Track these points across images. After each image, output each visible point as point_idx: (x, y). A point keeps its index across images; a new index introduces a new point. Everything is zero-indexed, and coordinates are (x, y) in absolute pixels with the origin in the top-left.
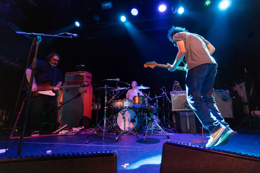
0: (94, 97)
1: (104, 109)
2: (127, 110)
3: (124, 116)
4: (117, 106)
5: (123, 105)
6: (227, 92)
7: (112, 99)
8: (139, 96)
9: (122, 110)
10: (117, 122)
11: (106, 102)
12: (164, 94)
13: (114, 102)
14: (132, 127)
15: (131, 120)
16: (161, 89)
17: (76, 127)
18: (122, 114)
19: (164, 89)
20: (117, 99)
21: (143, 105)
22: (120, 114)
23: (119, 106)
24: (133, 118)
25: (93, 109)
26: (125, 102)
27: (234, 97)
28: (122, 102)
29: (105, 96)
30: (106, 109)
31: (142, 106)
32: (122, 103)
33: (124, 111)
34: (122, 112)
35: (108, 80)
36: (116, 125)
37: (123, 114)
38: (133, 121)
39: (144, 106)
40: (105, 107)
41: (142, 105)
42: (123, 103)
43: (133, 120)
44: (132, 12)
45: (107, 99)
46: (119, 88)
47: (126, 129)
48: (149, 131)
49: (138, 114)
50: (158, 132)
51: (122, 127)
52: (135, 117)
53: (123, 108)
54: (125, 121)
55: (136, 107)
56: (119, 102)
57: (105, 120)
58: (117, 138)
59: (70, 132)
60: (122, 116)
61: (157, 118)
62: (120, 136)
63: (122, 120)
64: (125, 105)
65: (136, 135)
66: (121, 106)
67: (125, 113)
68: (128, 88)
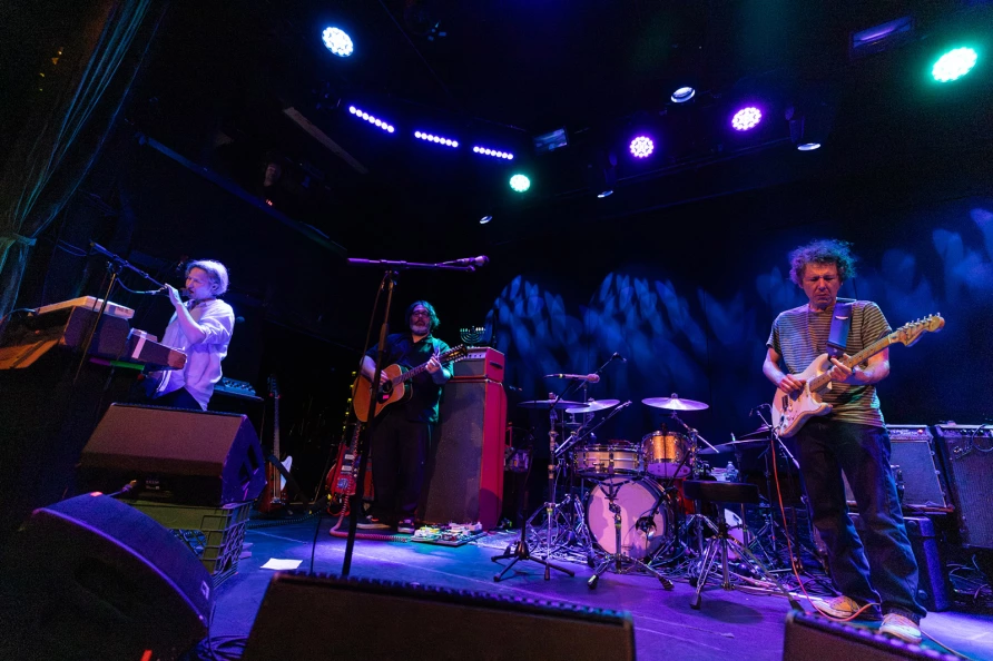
0: (510, 428)
1: (547, 472)
2: (626, 482)
3: (615, 502)
4: (591, 466)
5: (612, 464)
7: (571, 440)
8: (664, 434)
9: (604, 479)
10: (587, 522)
11: (553, 449)
13: (580, 451)
14: (644, 547)
15: (641, 519)
16: (754, 412)
17: (460, 522)
20: (585, 443)
21: (685, 467)
22: (598, 493)
23: (598, 467)
24: (647, 515)
26: (617, 456)
28: (608, 454)
29: (550, 430)
30: (555, 472)
31: (680, 474)
32: (606, 456)
33: (615, 485)
34: (607, 489)
35: (561, 375)
36: (585, 531)
37: (611, 497)
38: (645, 523)
39: (685, 471)
40: (551, 467)
41: (680, 467)
42: (612, 456)
43: (645, 518)
44: (633, 147)
45: (556, 441)
46: (595, 403)
47: (623, 551)
48: (712, 570)
49: (664, 502)
50: (751, 579)
51: (607, 542)
52: (654, 511)
53: (611, 476)
54: (618, 522)
55: (656, 473)
56: (598, 453)
57: (550, 510)
58: (594, 577)
59: (444, 536)
60: (606, 503)
61: (741, 522)
62: (601, 574)
63: (609, 516)
64: (617, 466)
65: (662, 580)
66: (605, 467)
67: (617, 491)
68: (626, 404)
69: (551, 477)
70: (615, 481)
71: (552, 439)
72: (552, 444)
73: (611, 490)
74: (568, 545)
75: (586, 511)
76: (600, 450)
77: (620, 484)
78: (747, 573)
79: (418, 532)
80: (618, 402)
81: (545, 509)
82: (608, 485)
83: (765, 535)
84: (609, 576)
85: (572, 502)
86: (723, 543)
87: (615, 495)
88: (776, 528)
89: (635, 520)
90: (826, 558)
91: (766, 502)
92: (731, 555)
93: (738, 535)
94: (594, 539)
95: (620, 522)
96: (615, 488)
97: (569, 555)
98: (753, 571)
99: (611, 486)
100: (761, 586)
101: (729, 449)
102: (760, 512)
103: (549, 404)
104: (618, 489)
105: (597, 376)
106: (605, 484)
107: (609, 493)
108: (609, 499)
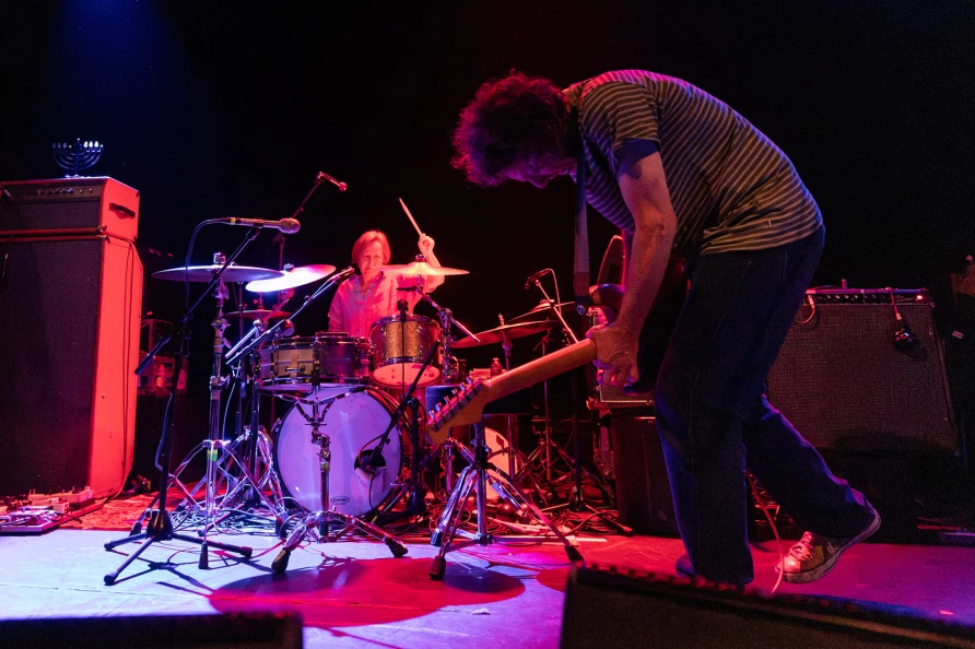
0: (150, 322)
2: (342, 396)
3: (321, 430)
5: (317, 368)
6: (914, 301)
7: (254, 335)
8: (403, 319)
10: (277, 468)
12: (549, 313)
14: (365, 498)
15: (363, 454)
16: (533, 284)
17: (48, 489)
18: (308, 418)
19: (547, 281)
22: (294, 416)
23: (292, 375)
24: (372, 447)
25: (143, 393)
27: (957, 335)
28: (311, 351)
29: (215, 316)
31: (424, 379)
32: (308, 355)
33: (322, 403)
34: (308, 409)
35: (233, 221)
36: (275, 485)
37: (315, 422)
38: (370, 461)
40: (215, 380)
42: (316, 355)
43: (369, 452)
46: (295, 273)
47: (332, 506)
50: (517, 525)
51: (307, 494)
52: (385, 439)
54: (325, 460)
55: (389, 380)
56: (296, 352)
57: (213, 453)
59: (14, 518)
60: (307, 432)
61: (506, 444)
65: (389, 543)
66: (306, 373)
67: (325, 411)
68: (344, 272)
69: (215, 396)
70: (323, 396)
71: (220, 334)
72: (219, 343)
73: (315, 410)
74: (245, 508)
75: (274, 451)
76: (299, 347)
77: (329, 403)
78: (512, 516)
80: (333, 269)
81: (205, 451)
82: (312, 403)
83: (537, 462)
85: (254, 437)
86: (481, 477)
87: (320, 420)
88: (552, 449)
89: (354, 456)
90: (612, 483)
91: (541, 414)
92: (492, 494)
93: (502, 462)
94: (286, 491)
95: (328, 459)
96: (321, 408)
98: (520, 513)
99: (316, 405)
100: (528, 533)
101: (495, 339)
102: (534, 428)
103: (214, 271)
104: (328, 407)
105: (295, 221)
106: (305, 402)
107: (311, 416)
108: (312, 425)
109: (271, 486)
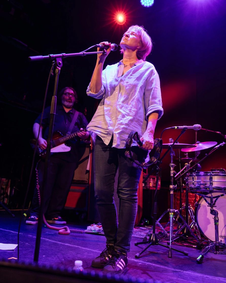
1: (170, 190)
2: (222, 195)
3: (214, 208)
4: (197, 185)
5: (211, 184)
7: (185, 169)
9: (207, 193)
10: (196, 221)
11: (172, 175)
13: (190, 176)
18: (208, 203)
20: (194, 170)
22: (203, 203)
23: (202, 186)
26: (215, 179)
28: (209, 177)
29: (170, 163)
30: (174, 190)
32: (207, 178)
33: (214, 197)
34: (209, 200)
35: (176, 127)
36: (196, 227)
37: (212, 205)
40: (171, 187)
42: (211, 179)
45: (174, 170)
46: (200, 144)
47: (220, 239)
51: (210, 233)
53: (211, 192)
54: (216, 221)
57: (171, 215)
58: (201, 256)
60: (209, 208)
62: (205, 254)
63: (211, 217)
64: (215, 185)
66: (207, 186)
67: (215, 201)
68: (221, 144)
69: (172, 192)
70: (214, 195)
71: (172, 169)
72: (172, 172)
73: (211, 201)
76: (204, 175)
77: (217, 197)
79: (89, 228)
80: (216, 143)
81: (168, 213)
82: (210, 197)
84: (211, 255)
87: (214, 204)
94: (201, 232)
95: (218, 221)
96: (214, 200)
97: (185, 242)
99: (211, 198)
104: (216, 200)
105: (200, 125)
106: (207, 197)
107: (210, 203)
108: (210, 206)
109: (195, 229)
